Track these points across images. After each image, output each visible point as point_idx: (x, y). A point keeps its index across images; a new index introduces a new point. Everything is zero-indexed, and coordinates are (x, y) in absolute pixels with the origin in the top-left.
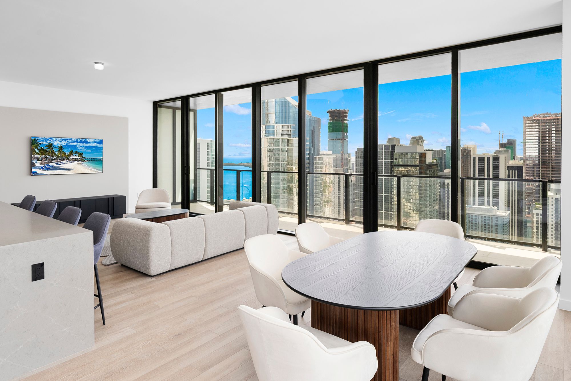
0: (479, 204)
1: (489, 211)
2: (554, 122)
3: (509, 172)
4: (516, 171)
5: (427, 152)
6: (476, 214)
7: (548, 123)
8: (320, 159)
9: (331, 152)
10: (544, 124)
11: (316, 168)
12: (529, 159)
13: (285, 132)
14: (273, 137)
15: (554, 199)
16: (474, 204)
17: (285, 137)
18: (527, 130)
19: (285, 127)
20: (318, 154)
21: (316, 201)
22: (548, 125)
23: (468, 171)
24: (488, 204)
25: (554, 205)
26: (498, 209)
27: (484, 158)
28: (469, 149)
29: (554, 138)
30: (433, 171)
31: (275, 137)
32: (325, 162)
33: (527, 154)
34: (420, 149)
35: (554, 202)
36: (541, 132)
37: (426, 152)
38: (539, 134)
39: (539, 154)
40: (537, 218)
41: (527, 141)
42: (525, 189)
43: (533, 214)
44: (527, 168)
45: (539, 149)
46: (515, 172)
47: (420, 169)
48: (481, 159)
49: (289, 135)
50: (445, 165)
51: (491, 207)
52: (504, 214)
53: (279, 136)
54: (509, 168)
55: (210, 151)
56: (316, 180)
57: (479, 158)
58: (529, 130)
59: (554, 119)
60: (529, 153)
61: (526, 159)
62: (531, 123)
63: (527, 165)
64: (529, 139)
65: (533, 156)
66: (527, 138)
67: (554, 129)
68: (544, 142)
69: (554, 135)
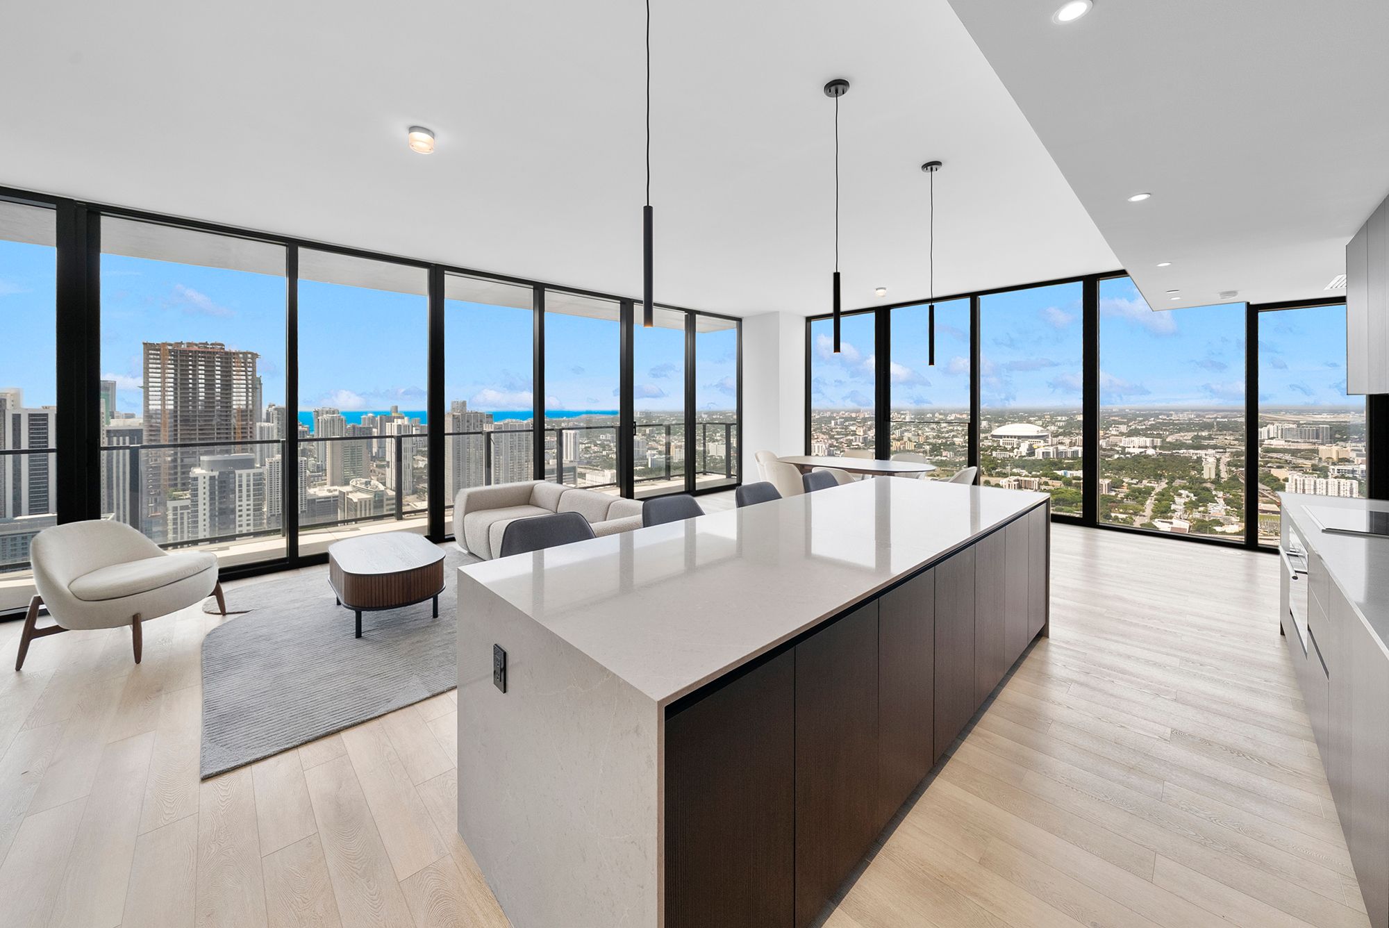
0: (33, 511)
2: (203, 357)
4: (127, 438)
6: (25, 533)
7: (190, 356)
10: (184, 358)
12: (154, 416)
15: (207, 478)
16: (19, 512)
18: (150, 366)
22: (191, 361)
25: (208, 488)
27: (47, 415)
28: (1, 396)
29: (203, 381)
33: (151, 407)
35: (208, 483)
36: (179, 371)
38: (176, 375)
39: (176, 407)
40: (175, 514)
41: (150, 384)
42: (148, 468)
43: (167, 510)
44: (151, 431)
45: (176, 398)
54: (112, 433)
57: (30, 415)
58: (155, 366)
59: (202, 352)
60: (155, 405)
61: (148, 415)
62: (157, 355)
63: (151, 426)
64: (155, 381)
65: (164, 410)
66: (150, 380)
67: (203, 368)
68: (184, 389)
69: (203, 377)
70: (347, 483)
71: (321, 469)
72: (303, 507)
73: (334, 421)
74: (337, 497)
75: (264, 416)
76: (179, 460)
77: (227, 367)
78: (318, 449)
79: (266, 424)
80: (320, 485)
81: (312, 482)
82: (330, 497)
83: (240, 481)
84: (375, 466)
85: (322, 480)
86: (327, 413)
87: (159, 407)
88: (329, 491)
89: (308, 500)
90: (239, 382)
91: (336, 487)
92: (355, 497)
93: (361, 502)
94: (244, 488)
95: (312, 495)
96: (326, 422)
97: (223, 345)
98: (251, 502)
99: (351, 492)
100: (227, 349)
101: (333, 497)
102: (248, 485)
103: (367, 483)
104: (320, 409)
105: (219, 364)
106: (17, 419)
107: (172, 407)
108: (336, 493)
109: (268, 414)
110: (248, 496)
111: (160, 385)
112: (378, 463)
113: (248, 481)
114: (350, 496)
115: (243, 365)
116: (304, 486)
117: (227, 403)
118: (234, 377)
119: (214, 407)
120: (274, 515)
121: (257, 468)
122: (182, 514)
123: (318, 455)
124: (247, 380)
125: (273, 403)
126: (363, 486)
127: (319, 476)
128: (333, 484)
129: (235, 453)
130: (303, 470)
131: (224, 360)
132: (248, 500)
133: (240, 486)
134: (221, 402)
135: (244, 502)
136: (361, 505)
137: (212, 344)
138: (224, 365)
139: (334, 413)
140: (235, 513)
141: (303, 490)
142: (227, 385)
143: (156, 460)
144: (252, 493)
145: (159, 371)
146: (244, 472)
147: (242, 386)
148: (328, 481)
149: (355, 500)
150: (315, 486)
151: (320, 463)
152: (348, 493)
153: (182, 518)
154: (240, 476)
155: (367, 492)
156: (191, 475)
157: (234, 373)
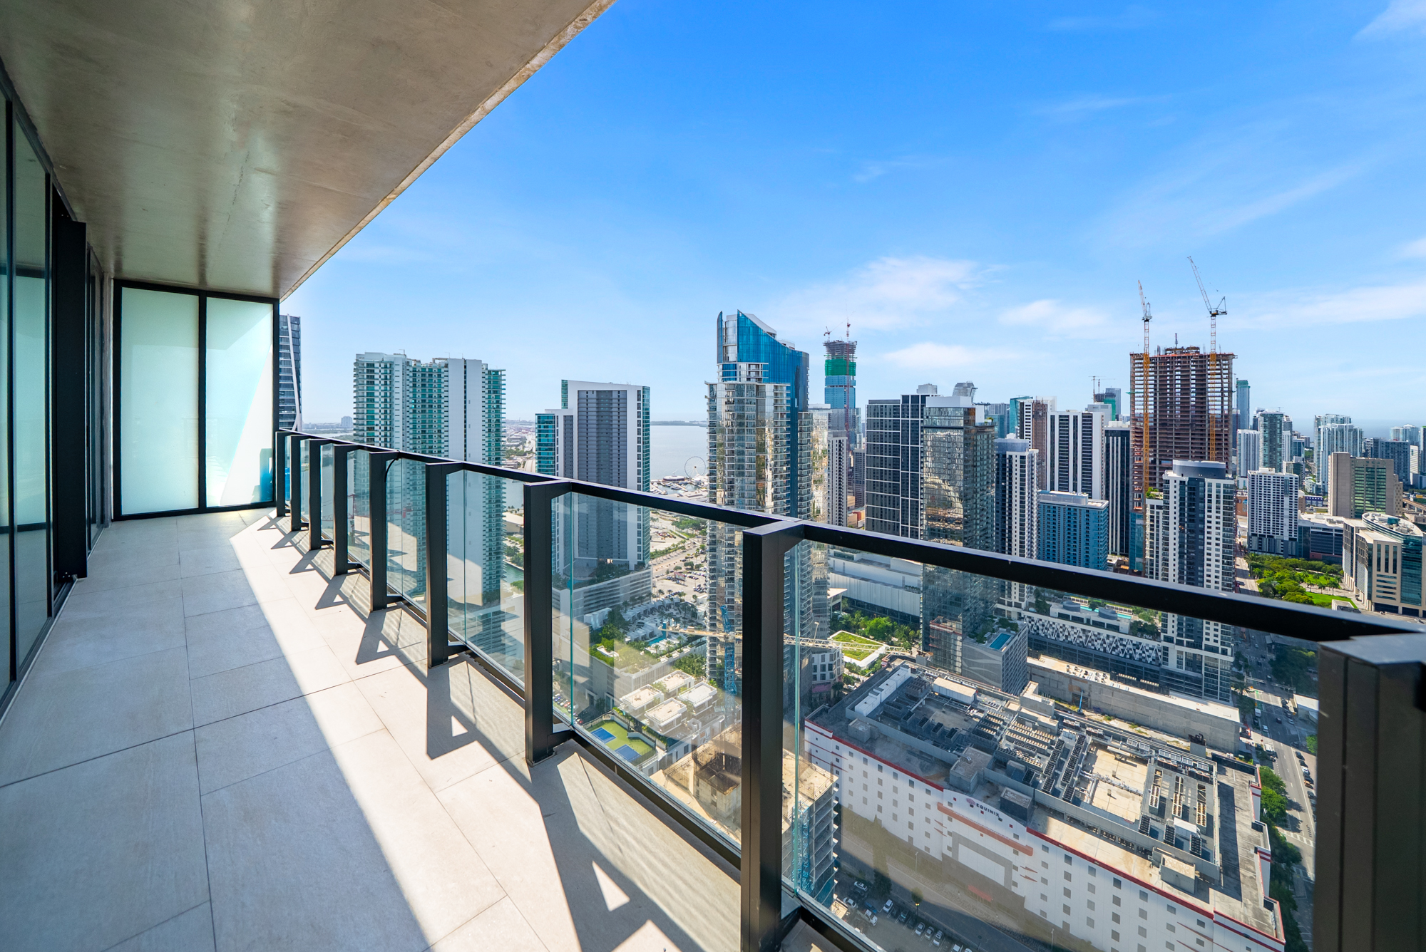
0: (1060, 489)
1: (1077, 499)
2: (1179, 362)
3: (1108, 440)
4: (1119, 438)
5: (977, 407)
7: (1169, 362)
8: (808, 416)
9: (829, 406)
10: (1163, 365)
11: (801, 431)
12: (1139, 419)
13: (753, 374)
14: (734, 382)
15: (1178, 482)
16: (1052, 489)
17: (753, 382)
18: (1136, 374)
19: (753, 367)
20: (806, 409)
21: (801, 481)
22: (1169, 367)
23: (1043, 436)
24: (1075, 489)
25: (1178, 492)
26: (1090, 498)
27: (1068, 416)
28: (1044, 403)
29: (1179, 386)
30: (986, 437)
31: (738, 382)
32: (815, 421)
33: (1136, 411)
34: (965, 402)
35: (1178, 487)
36: (1158, 377)
37: (974, 406)
38: (1156, 381)
39: (1155, 411)
40: (1152, 512)
41: (1135, 390)
42: (1134, 466)
43: (1146, 507)
44: (1136, 433)
45: (1155, 403)
46: (1117, 439)
47: (965, 433)
48: (1064, 419)
49: (760, 380)
50: (1008, 427)
51: (1080, 493)
52: (1099, 505)
53: (744, 381)
54: (1108, 433)
55: (641, 402)
56: (801, 450)
57: (1060, 416)
58: (1139, 374)
59: (1179, 357)
60: (1139, 410)
61: (1134, 419)
62: (1141, 363)
63: (1136, 428)
64: (1140, 388)
65: (1146, 414)
66: (1136, 386)
67: (1179, 373)
68: (1163, 394)
69: (1179, 382)
70: (1358, 516)
71: (1321, 491)
72: (1293, 534)
73: (1342, 432)
74: (1342, 531)
75: (1251, 423)
76: (1157, 462)
77: (1201, 371)
78: (1319, 466)
79: (1252, 432)
80: (1318, 511)
81: (1309, 506)
82: (1331, 530)
83: (1210, 491)
84: (1412, 499)
85: (1323, 506)
86: (1332, 421)
87: (1142, 411)
88: (1331, 521)
89: (1300, 528)
90: (1213, 385)
91: (1341, 519)
92: (1370, 537)
93: (1379, 546)
94: (1214, 499)
95: (1304, 521)
96: (1330, 433)
97: (1198, 348)
98: (1221, 515)
99: (1363, 529)
100: (1202, 352)
101: (1336, 530)
102: (1218, 497)
103: (1390, 522)
104: (1323, 415)
105: (1194, 368)
106: (1053, 418)
107: (1153, 411)
108: (1341, 526)
109: (1256, 420)
110: (1218, 508)
111: (1142, 391)
112: (1419, 496)
113: (1218, 492)
114: (1361, 534)
115: (1218, 367)
116: (1293, 508)
117: (1202, 407)
118: (1209, 381)
119: (1189, 412)
120: (1256, 535)
121: (1228, 478)
122: (1158, 513)
123: (1318, 474)
124: (1222, 383)
125: (1262, 408)
126: (1385, 525)
127: (1317, 500)
128: (1336, 513)
129: (1209, 459)
130: (1294, 490)
131: (1199, 364)
132: (1217, 512)
133: (1210, 496)
134: (1196, 407)
135: (1214, 514)
136: (1379, 550)
137: (1188, 349)
138: (1199, 368)
139: (1343, 421)
140: (1204, 524)
141: (1293, 514)
142: (1202, 389)
143: (1140, 460)
144: (1221, 505)
145: (1142, 378)
146: (1214, 482)
147: (1216, 390)
148: (1330, 508)
149: (1370, 541)
150: (1311, 511)
151: (1320, 483)
152: (1358, 529)
153: (1158, 517)
154: (1210, 485)
155: (1392, 533)
156: (1164, 477)
157: (1209, 377)
